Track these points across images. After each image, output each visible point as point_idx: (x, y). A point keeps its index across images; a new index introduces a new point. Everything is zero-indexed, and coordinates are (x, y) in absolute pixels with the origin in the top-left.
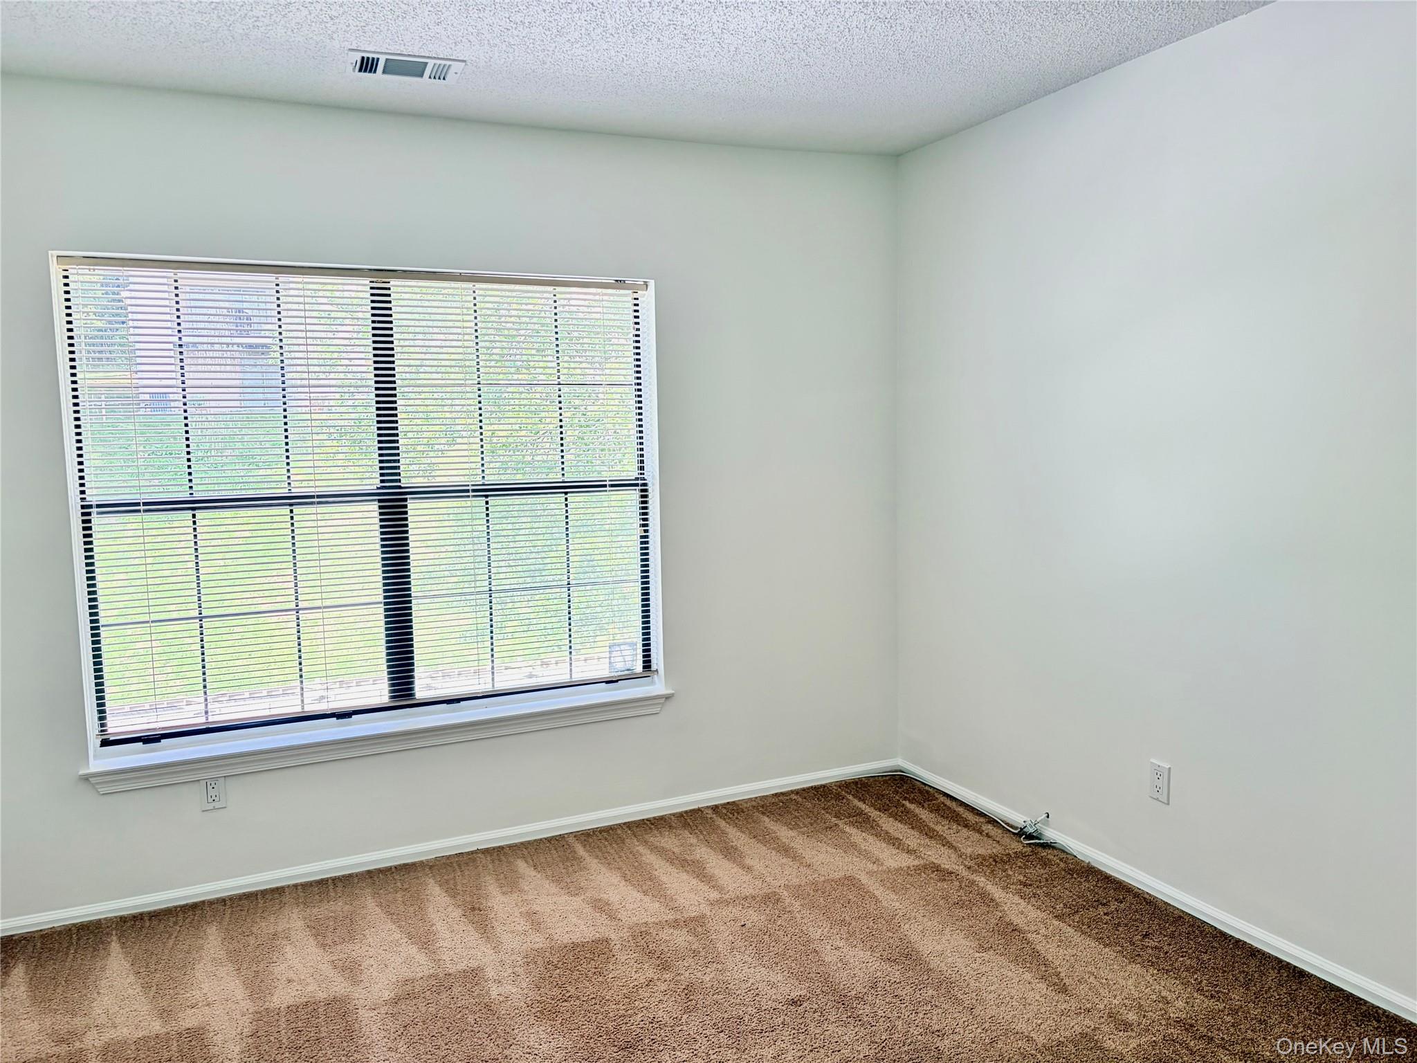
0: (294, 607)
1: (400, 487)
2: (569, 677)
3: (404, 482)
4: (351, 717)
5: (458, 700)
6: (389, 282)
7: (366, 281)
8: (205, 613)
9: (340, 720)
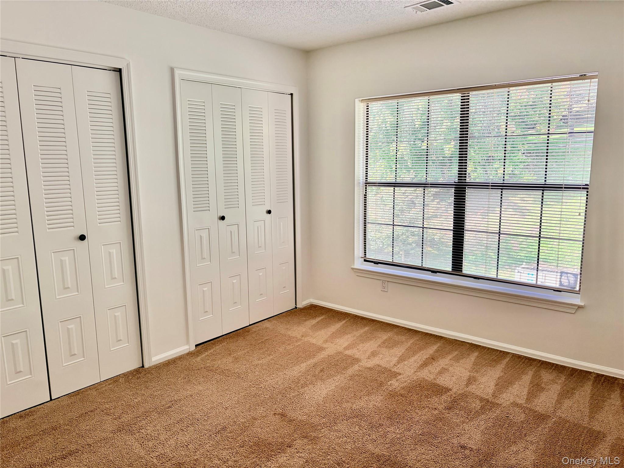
0: (422, 226)
1: (465, 182)
2: (535, 283)
3: (468, 180)
4: (436, 273)
5: (478, 278)
6: (469, 93)
7: (458, 94)
8: (395, 223)
9: (432, 273)
